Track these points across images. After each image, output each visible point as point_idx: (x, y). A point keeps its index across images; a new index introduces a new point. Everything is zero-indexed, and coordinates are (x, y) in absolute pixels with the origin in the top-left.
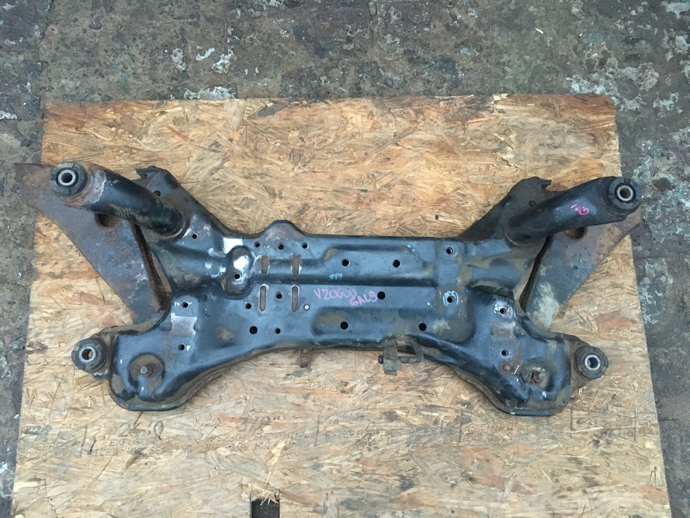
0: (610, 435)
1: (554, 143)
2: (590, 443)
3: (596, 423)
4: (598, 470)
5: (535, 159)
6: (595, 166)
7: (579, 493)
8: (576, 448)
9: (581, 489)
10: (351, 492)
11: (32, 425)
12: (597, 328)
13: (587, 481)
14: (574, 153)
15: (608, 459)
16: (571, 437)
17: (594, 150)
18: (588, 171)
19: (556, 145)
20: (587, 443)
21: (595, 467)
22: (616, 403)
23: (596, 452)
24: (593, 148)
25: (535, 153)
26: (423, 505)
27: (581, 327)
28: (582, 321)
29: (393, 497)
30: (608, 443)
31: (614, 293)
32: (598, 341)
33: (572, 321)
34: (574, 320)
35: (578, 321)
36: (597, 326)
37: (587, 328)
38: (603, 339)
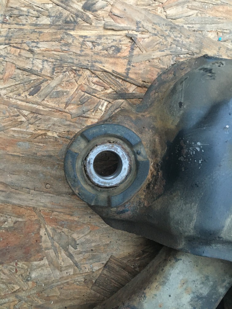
3: (83, 44)
12: (42, 232)
22: (34, 77)
27: (75, 236)
28: (71, 249)
32: (44, 207)
33: (92, 250)
34: (86, 252)
35: (79, 249)
36: (41, 237)
37: (63, 234)
38: (34, 208)
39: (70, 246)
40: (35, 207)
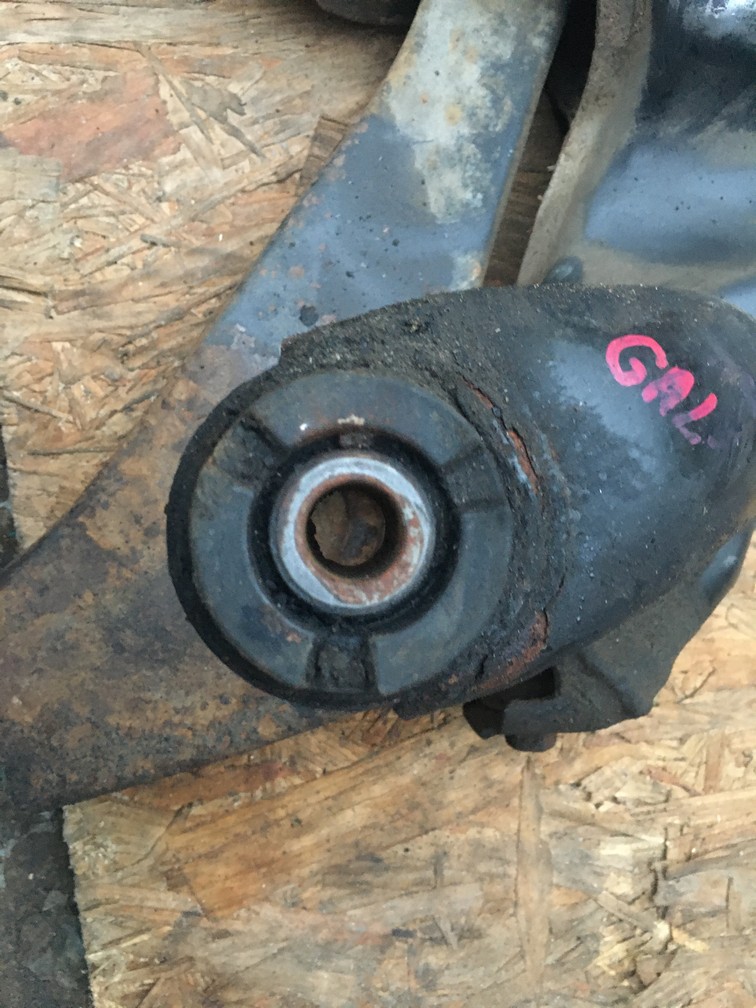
1: (412, 952)
5: (494, 854)
6: (205, 868)
12: (165, 91)
14: (310, 918)
17: (216, 955)
18: (239, 838)
19: (400, 945)
24: (217, 961)
25: (497, 889)
27: (234, 88)
28: (233, 118)
31: (87, 268)
32: (155, 37)
33: (278, 111)
34: (267, 117)
35: (249, 113)
36: (165, 102)
37: (207, 88)
38: (135, 43)
39: (229, 111)
40: (137, 39)
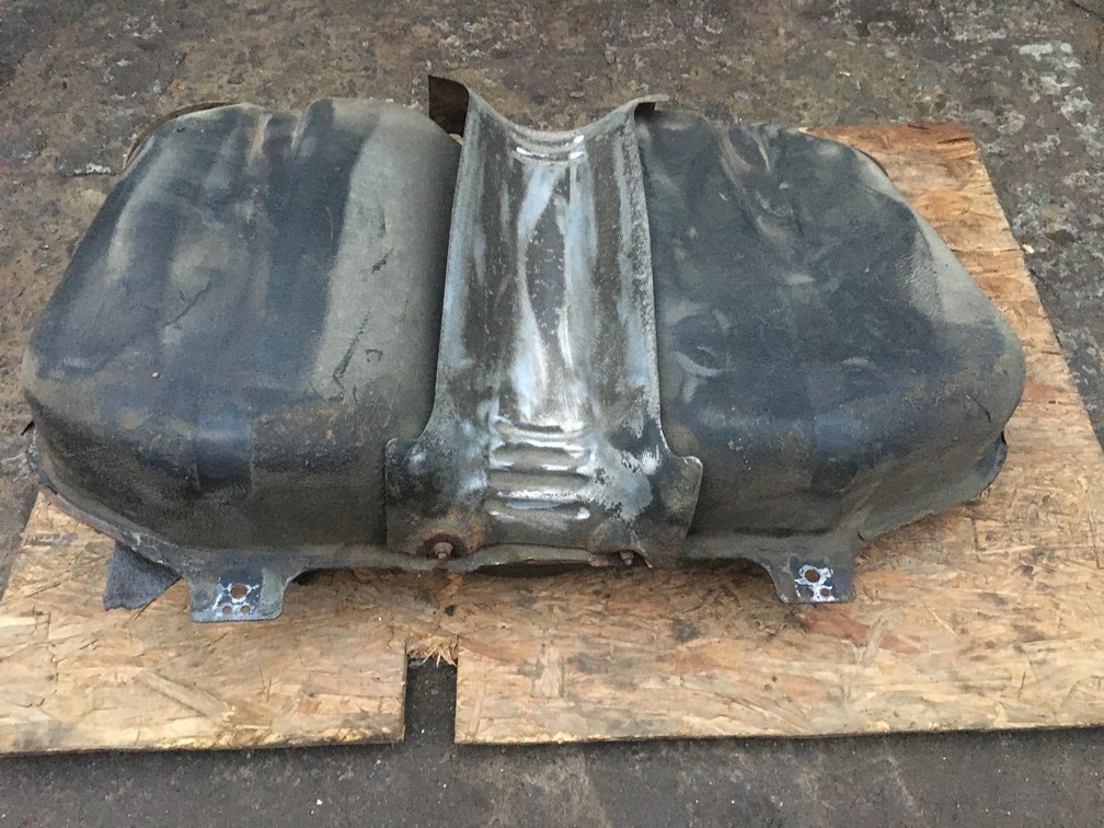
0: (1051, 558)
2: (1016, 570)
4: (1038, 614)
7: (1010, 651)
8: (991, 579)
9: (1011, 646)
10: (587, 643)
11: (46, 532)
13: (1020, 633)
15: (1053, 596)
16: (979, 561)
20: (1010, 570)
21: (1031, 609)
23: (1029, 584)
26: (717, 666)
29: (662, 653)
30: (1050, 571)
